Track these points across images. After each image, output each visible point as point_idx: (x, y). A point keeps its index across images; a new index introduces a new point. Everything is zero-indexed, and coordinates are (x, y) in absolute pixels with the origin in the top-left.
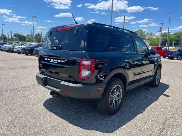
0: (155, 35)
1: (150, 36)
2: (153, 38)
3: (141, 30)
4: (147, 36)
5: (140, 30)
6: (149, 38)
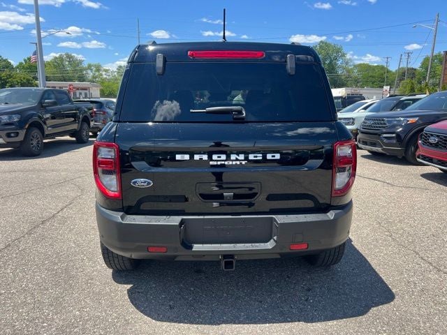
0: (106, 71)
1: (97, 73)
2: (105, 76)
3: (72, 57)
4: (89, 71)
5: (69, 57)
6: (94, 77)
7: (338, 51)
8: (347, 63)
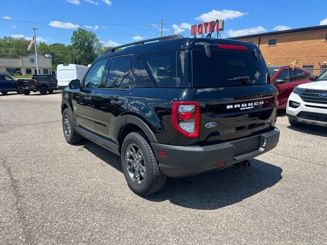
7: (93, 37)
8: (100, 46)
